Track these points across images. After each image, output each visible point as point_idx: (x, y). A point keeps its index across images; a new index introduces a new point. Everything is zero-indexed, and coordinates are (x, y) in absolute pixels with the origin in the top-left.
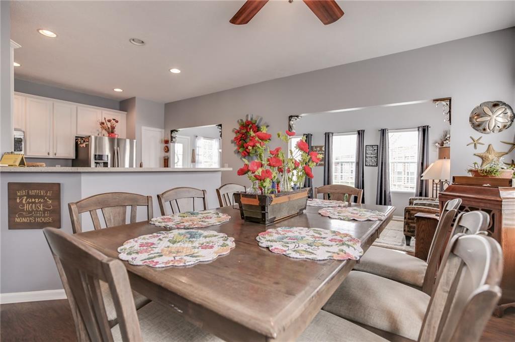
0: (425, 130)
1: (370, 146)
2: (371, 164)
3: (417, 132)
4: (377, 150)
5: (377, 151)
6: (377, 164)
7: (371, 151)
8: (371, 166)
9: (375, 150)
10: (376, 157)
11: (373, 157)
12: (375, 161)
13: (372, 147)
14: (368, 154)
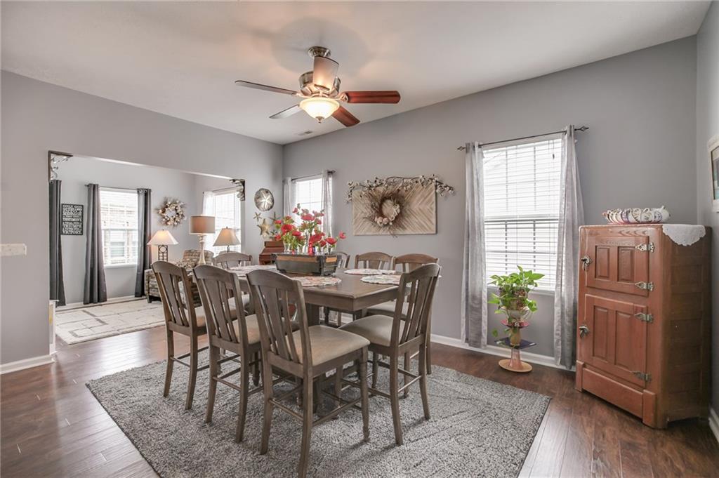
0: (147, 194)
1: (70, 205)
2: (71, 231)
3: (137, 195)
4: (82, 211)
5: (82, 214)
6: (82, 232)
7: (72, 214)
8: (73, 234)
9: (78, 211)
10: (80, 222)
11: (75, 222)
12: (78, 227)
13: (73, 207)
14: (66, 217)
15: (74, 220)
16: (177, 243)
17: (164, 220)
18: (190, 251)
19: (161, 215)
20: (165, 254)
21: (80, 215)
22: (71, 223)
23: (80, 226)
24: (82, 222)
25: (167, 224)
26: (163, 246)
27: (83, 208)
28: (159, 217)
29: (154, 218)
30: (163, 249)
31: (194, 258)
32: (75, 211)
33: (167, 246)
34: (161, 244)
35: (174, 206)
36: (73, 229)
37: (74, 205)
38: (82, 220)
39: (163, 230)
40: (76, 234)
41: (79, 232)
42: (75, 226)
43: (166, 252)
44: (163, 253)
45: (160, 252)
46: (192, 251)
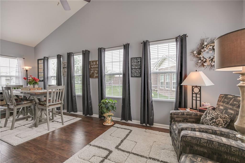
0: (182, 40)
3: (175, 43)
4: (141, 61)
6: (141, 75)
7: (135, 64)
8: (136, 77)
9: (139, 62)
10: (139, 69)
11: (137, 68)
12: (139, 72)
13: (136, 59)
14: (133, 66)
15: (136, 67)
16: (212, 84)
17: (200, 61)
18: (226, 95)
19: (197, 57)
20: (198, 96)
21: (140, 64)
22: (135, 70)
23: (140, 71)
24: (141, 68)
25: (204, 66)
26: (196, 87)
27: (141, 59)
28: (195, 59)
29: (190, 61)
30: (196, 90)
31: (231, 109)
32: (137, 62)
33: (200, 87)
34: (195, 85)
35: (211, 46)
36: (136, 74)
37: (137, 58)
38: (141, 67)
39: (196, 71)
40: (137, 77)
41: (139, 76)
42: (137, 72)
43: (199, 93)
44: (196, 94)
45: (194, 93)
46: (229, 96)
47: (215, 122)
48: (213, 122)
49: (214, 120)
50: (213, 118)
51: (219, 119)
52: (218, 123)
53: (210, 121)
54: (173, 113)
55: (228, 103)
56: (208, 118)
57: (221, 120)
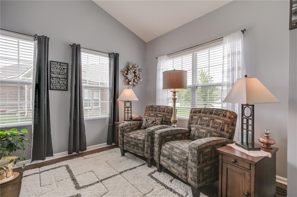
0: (116, 58)
1: (57, 62)
2: (58, 87)
3: (108, 58)
4: (67, 69)
6: (67, 88)
7: (58, 70)
8: (59, 90)
9: (64, 69)
10: (65, 79)
11: (61, 78)
12: (64, 83)
13: (60, 65)
14: (53, 73)
15: (60, 76)
16: (138, 100)
17: (127, 80)
19: (125, 76)
21: (66, 72)
22: (58, 79)
24: (67, 79)
25: (129, 84)
26: (128, 101)
27: (67, 66)
28: (124, 78)
29: (121, 79)
30: (128, 105)
31: (159, 114)
32: (61, 69)
33: (131, 102)
34: (127, 100)
35: (134, 69)
36: (59, 85)
37: (60, 63)
38: (67, 77)
39: (128, 88)
40: (62, 90)
41: (64, 88)
42: (61, 82)
43: (130, 107)
44: (128, 108)
45: (126, 107)
46: (154, 106)
47: (156, 123)
48: (154, 124)
49: (155, 122)
50: (153, 122)
51: (157, 121)
52: (157, 124)
53: (152, 124)
54: (124, 126)
55: (156, 111)
56: (149, 123)
57: (158, 121)
